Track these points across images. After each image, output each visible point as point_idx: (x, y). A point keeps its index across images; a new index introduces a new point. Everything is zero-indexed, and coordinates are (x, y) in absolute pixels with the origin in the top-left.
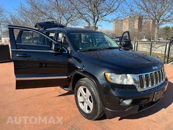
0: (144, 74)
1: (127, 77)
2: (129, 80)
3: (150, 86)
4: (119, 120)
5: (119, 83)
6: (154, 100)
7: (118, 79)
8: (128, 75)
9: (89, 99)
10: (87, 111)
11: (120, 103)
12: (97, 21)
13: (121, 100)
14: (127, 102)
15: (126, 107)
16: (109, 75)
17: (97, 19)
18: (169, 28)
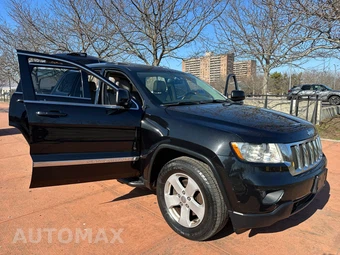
0: (298, 143)
2: (274, 154)
3: (306, 165)
4: (250, 236)
6: (314, 191)
7: (254, 153)
8: (272, 146)
10: (190, 224)
11: (261, 198)
12: (161, 57)
16: (238, 145)
17: (162, 55)
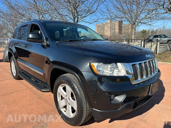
0: (138, 63)
1: (117, 67)
2: (121, 70)
3: (144, 77)
4: (110, 122)
5: (108, 75)
7: (107, 70)
8: (119, 64)
9: (71, 98)
10: (72, 115)
11: (111, 100)
13: (113, 96)
14: (120, 99)
15: (118, 105)
16: (95, 65)
17: (77, 21)
18: (146, 31)
